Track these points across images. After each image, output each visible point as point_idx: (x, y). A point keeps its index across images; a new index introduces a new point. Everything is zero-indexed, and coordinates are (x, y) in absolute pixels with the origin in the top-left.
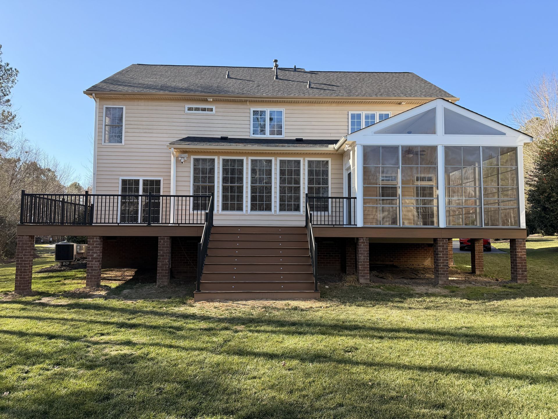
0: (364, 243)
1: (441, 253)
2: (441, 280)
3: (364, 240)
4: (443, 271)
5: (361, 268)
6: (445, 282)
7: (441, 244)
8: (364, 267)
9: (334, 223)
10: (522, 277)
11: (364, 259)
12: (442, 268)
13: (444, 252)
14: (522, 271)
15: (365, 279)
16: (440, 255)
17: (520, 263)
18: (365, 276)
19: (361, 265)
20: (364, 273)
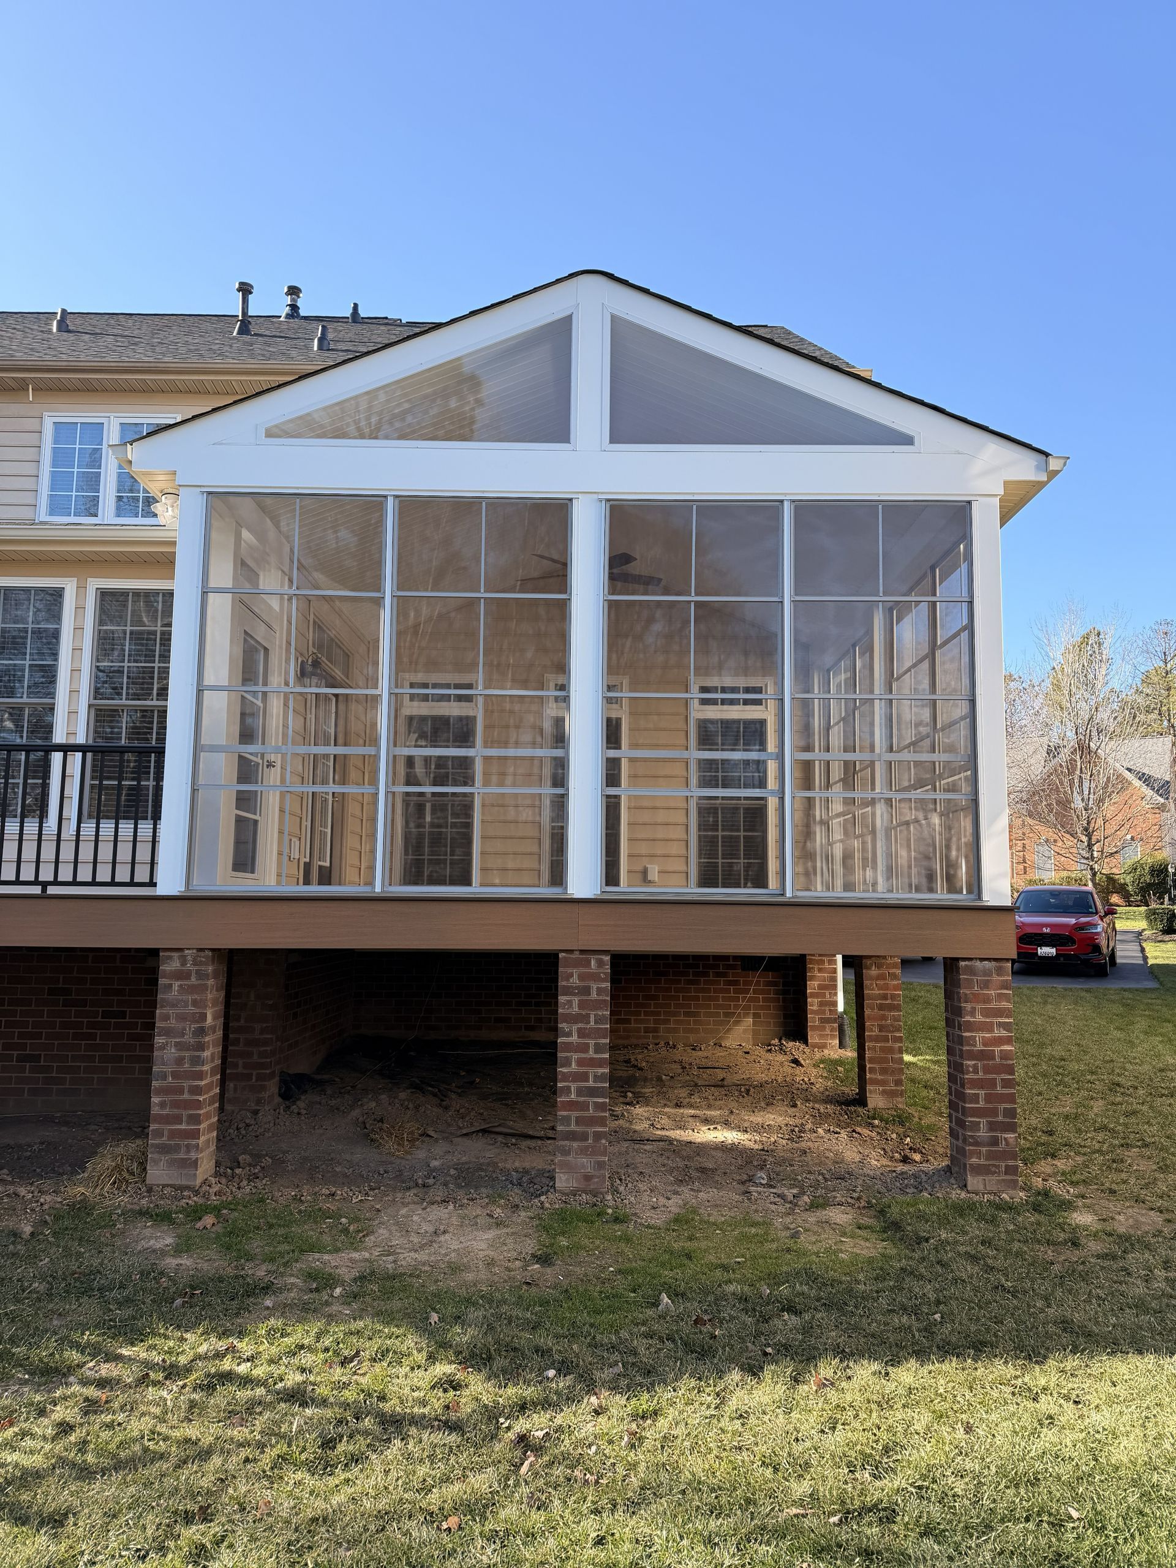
0: (187, 976)
1: (575, 1028)
2: (568, 1167)
3: (184, 964)
4: (577, 1123)
5: (162, 1105)
6: (588, 1178)
7: (575, 980)
8: (176, 1104)
9: (46, 875)
10: (991, 1156)
11: (179, 1061)
12: (572, 1105)
13: (585, 1019)
14: (992, 1127)
15: (171, 1163)
16: (569, 1034)
17: (979, 1084)
18: (176, 1149)
19: (161, 1091)
20: (173, 1134)
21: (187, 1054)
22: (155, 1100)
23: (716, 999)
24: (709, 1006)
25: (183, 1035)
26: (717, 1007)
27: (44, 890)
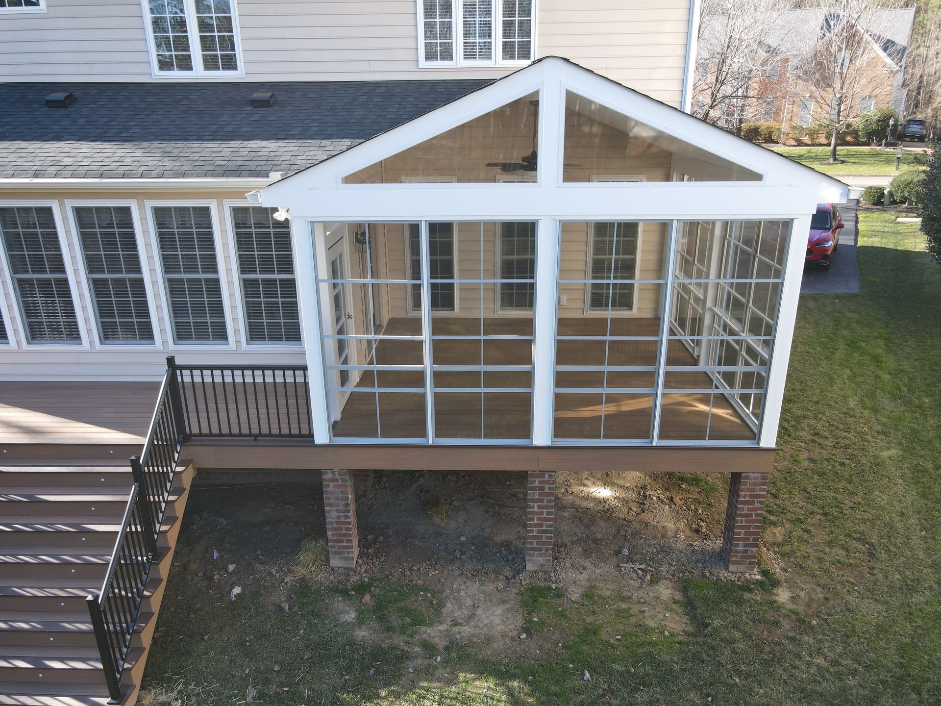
0: (337, 480)
1: (536, 504)
2: (532, 561)
3: (334, 475)
4: (537, 544)
5: (333, 535)
6: (542, 566)
7: (537, 484)
8: (340, 535)
9: (255, 432)
10: (742, 557)
11: (339, 517)
12: (535, 537)
13: (542, 501)
14: (746, 545)
15: (341, 558)
16: (533, 507)
17: (743, 527)
18: (343, 553)
19: (331, 530)
20: (340, 547)
21: (342, 514)
22: (329, 533)
25: (339, 506)
27: (255, 440)
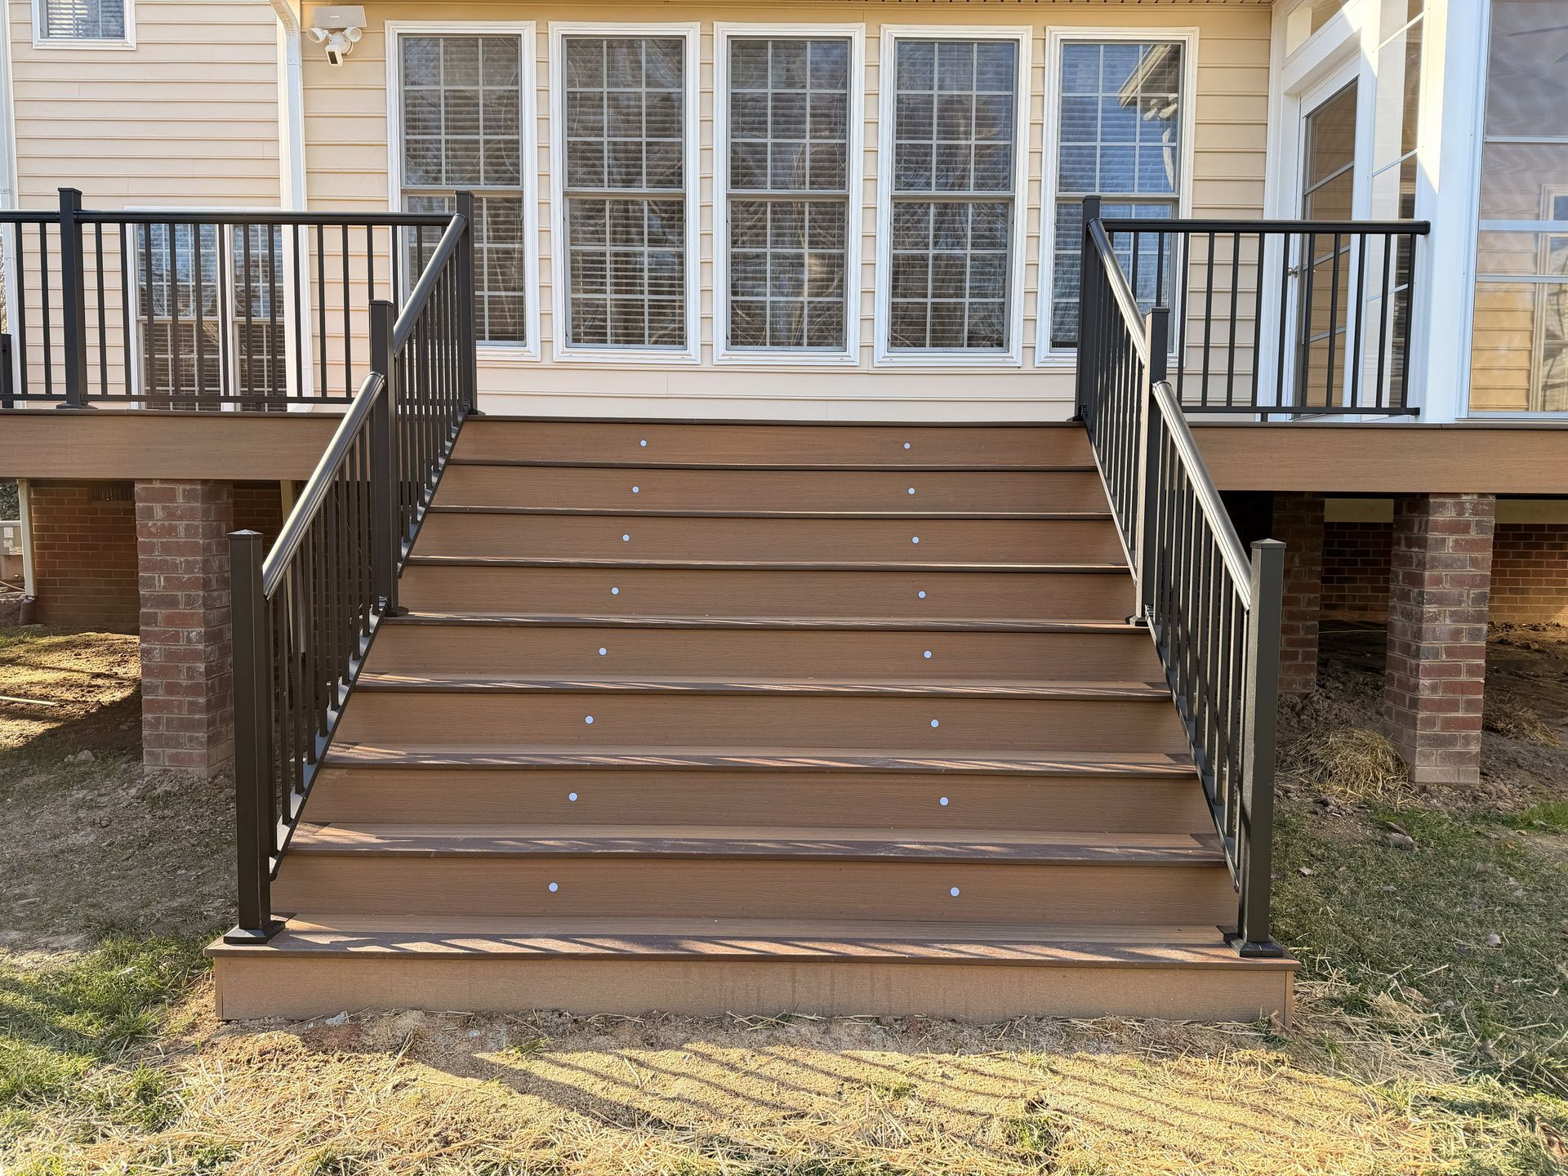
0: (1464, 528)
3: (1461, 513)
5: (1434, 688)
8: (1451, 688)
9: (1266, 398)
11: (1456, 634)
15: (1446, 758)
18: (1451, 741)
19: (1429, 672)
20: (1448, 724)
21: (1464, 626)
22: (1425, 682)
23: (1550, 574)
24: (1540, 582)
25: (1460, 603)
26: (1549, 582)
27: (1264, 418)
